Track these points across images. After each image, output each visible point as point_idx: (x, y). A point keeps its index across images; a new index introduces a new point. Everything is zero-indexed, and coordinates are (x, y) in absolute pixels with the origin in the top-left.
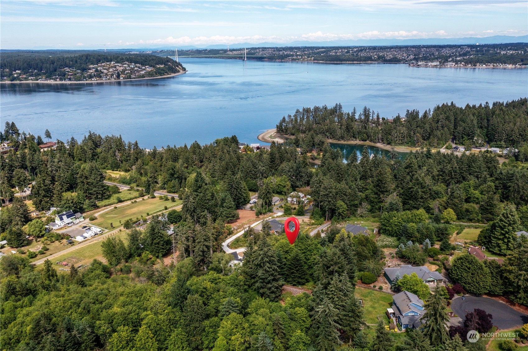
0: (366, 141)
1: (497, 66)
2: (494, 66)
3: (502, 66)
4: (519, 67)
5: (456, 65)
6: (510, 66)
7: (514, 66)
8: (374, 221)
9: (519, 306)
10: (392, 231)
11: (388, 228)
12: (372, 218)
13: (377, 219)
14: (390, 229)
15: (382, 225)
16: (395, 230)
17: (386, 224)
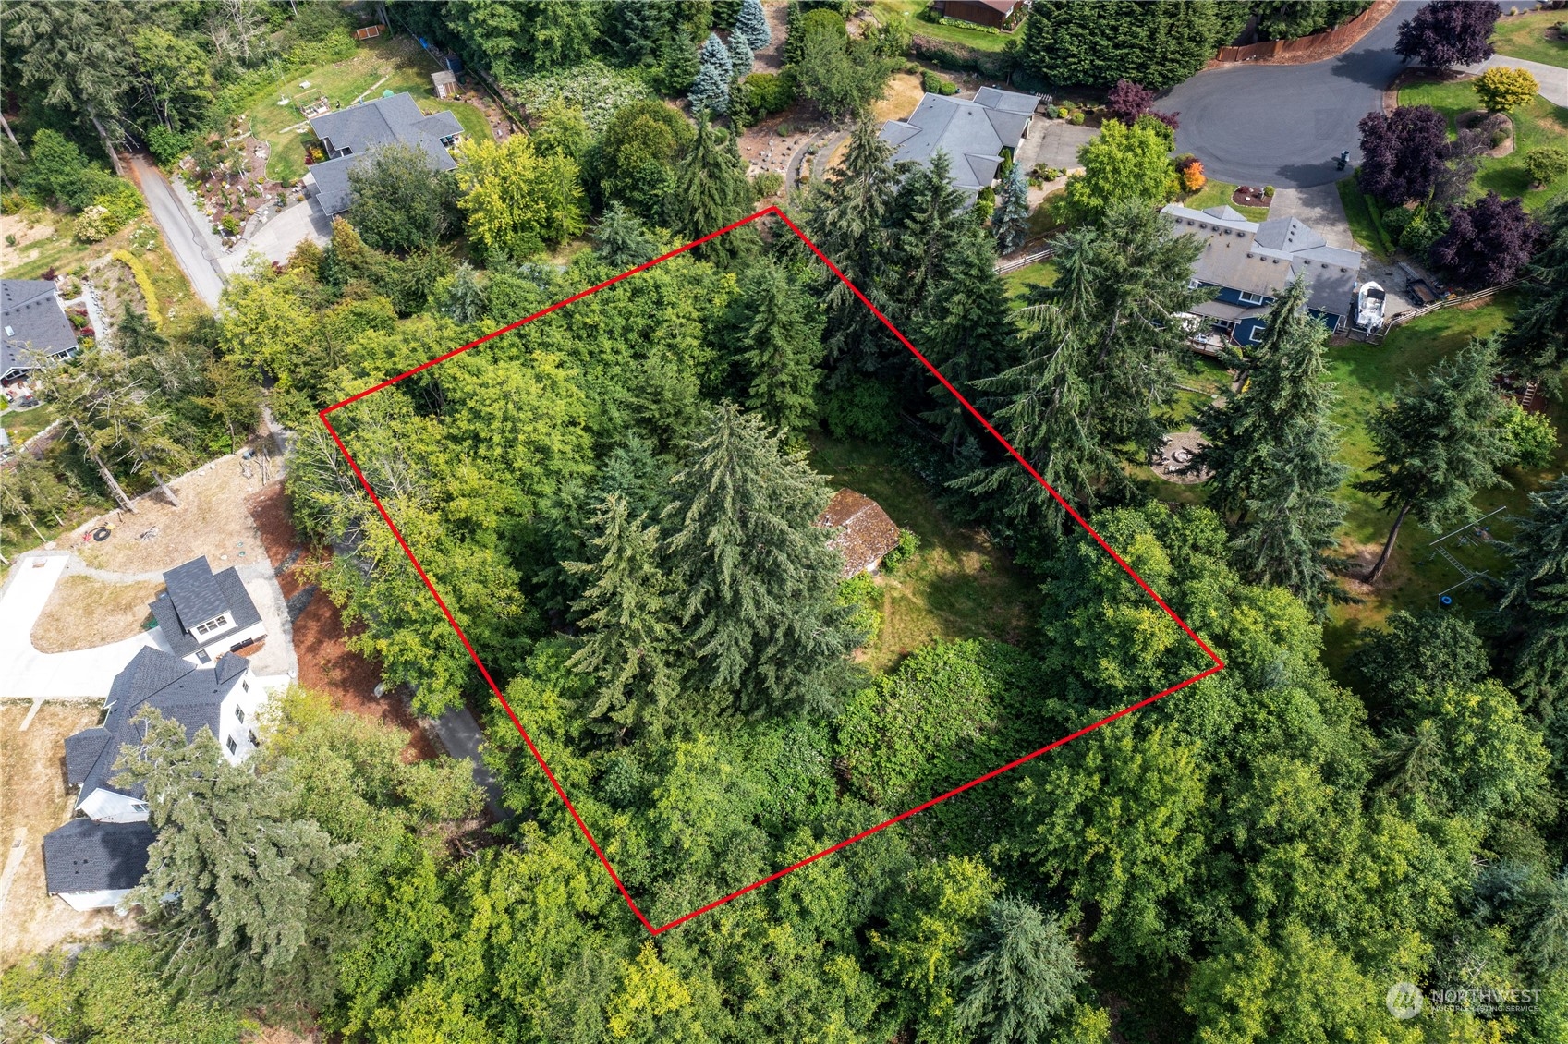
8: (339, 56)
9: (1287, 47)
10: (568, 40)
11: (541, 36)
12: (312, 48)
13: (338, 37)
14: (556, 34)
15: (488, 36)
16: (581, 27)
17: (506, 25)
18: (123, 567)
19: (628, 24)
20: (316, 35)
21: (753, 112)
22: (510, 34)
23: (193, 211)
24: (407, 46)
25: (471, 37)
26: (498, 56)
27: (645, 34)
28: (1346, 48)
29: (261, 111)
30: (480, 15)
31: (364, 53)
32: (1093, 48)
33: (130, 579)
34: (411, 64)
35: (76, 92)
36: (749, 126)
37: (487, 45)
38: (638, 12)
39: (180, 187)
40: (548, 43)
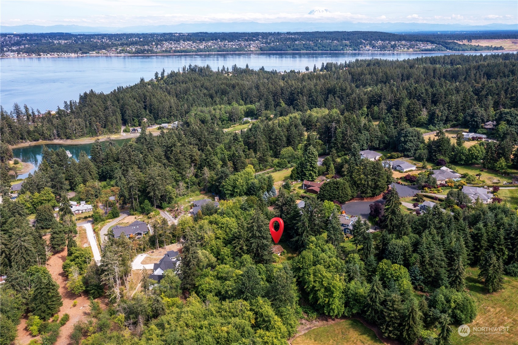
0: (38, 140)
1: (61, 55)
2: (58, 55)
3: (66, 55)
4: (81, 55)
5: (19, 55)
6: (73, 55)
7: (76, 55)
8: (197, 195)
9: (366, 199)
10: (240, 192)
11: (236, 190)
12: (192, 194)
13: (198, 192)
14: (238, 190)
15: (226, 190)
16: (243, 190)
17: (230, 189)
18: (156, 256)
19: (252, 189)
20: (194, 192)
21: (271, 203)
22: (230, 190)
23: (169, 215)
24: (210, 194)
25: (223, 191)
26: (227, 194)
27: (254, 191)
28: (377, 200)
29: (182, 202)
30: (226, 187)
31: (202, 195)
32: (329, 195)
33: (157, 257)
34: (210, 197)
35: (155, 194)
36: (270, 206)
37: (226, 192)
38: (253, 188)
39: (166, 212)
40: (237, 192)
